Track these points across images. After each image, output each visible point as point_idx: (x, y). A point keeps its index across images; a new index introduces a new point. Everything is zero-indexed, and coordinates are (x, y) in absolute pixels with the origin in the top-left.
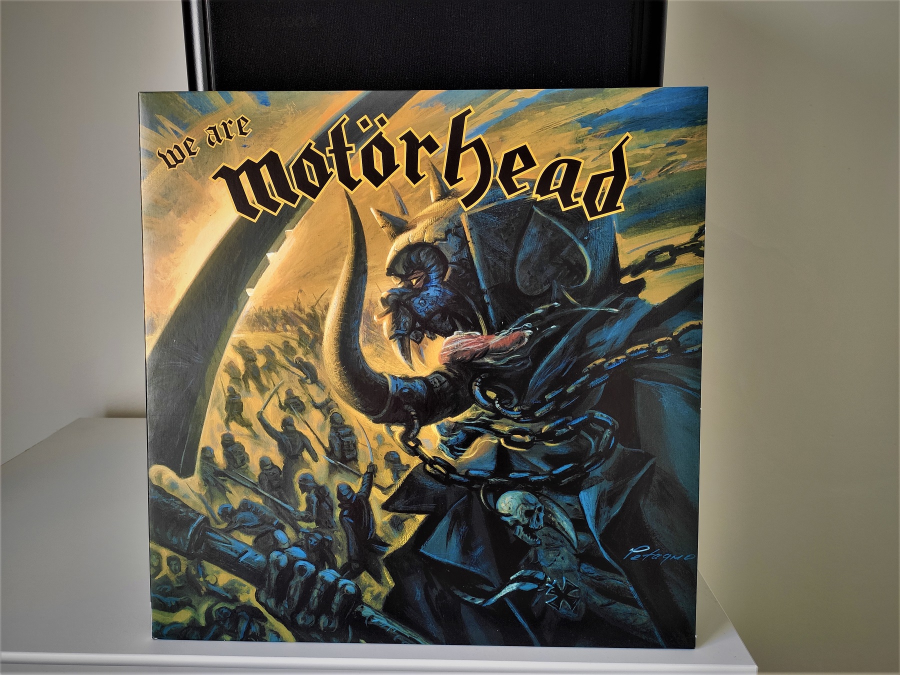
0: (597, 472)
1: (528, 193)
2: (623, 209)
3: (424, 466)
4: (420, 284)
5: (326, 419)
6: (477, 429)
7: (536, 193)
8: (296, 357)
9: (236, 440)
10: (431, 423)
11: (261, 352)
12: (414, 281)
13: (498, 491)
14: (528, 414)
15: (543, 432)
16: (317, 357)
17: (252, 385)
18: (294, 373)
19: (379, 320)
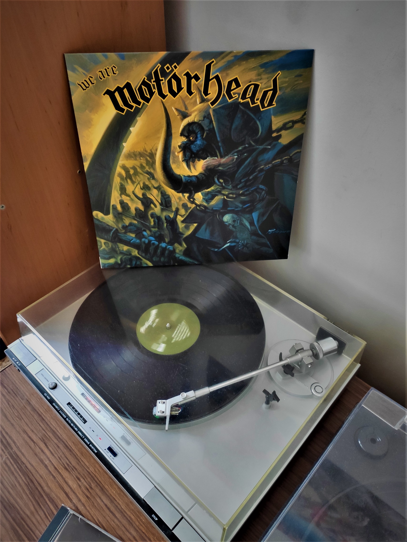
0: (259, 206)
1: (238, 99)
2: (275, 105)
3: (197, 207)
4: (194, 139)
5: (159, 192)
6: (216, 193)
7: (241, 99)
8: (145, 170)
9: (125, 201)
10: (199, 192)
11: (131, 168)
12: (191, 138)
13: (223, 214)
14: (235, 187)
15: (240, 193)
16: (154, 169)
17: (129, 181)
18: (145, 176)
19: (178, 154)
